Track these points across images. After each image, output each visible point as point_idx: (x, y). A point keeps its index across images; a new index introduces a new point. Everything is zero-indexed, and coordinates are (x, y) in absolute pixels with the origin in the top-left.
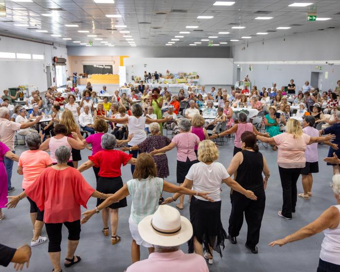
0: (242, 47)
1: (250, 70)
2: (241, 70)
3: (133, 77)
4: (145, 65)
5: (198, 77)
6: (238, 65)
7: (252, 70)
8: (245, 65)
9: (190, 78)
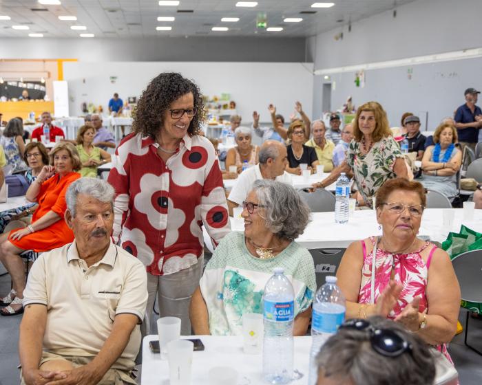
0: (337, 32)
1: (358, 85)
2: (334, 87)
3: (85, 105)
4: (113, 78)
5: (233, 105)
6: (326, 77)
7: (362, 84)
8: (344, 74)
9: (216, 108)
